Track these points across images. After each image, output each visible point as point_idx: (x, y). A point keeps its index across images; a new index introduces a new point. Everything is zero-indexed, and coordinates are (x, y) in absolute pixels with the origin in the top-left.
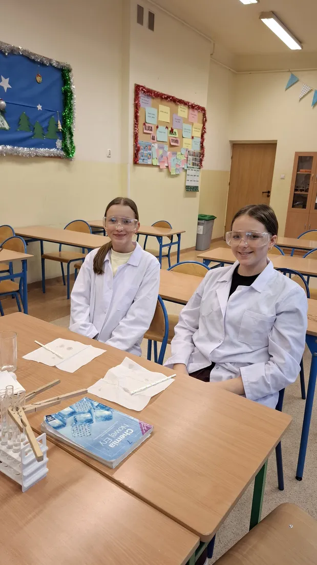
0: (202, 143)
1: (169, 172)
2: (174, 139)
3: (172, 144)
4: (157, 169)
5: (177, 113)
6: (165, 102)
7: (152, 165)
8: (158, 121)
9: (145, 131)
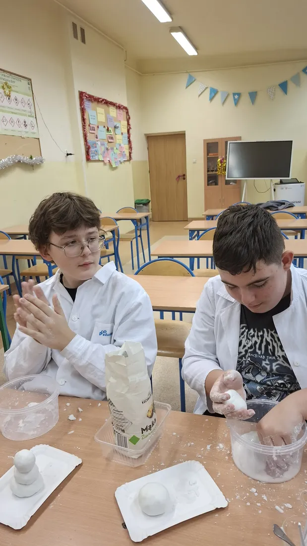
0: (129, 138)
1: (111, 165)
2: (110, 136)
3: (110, 141)
4: (102, 163)
5: (109, 113)
6: (100, 105)
7: (99, 161)
8: (98, 122)
9: (91, 131)
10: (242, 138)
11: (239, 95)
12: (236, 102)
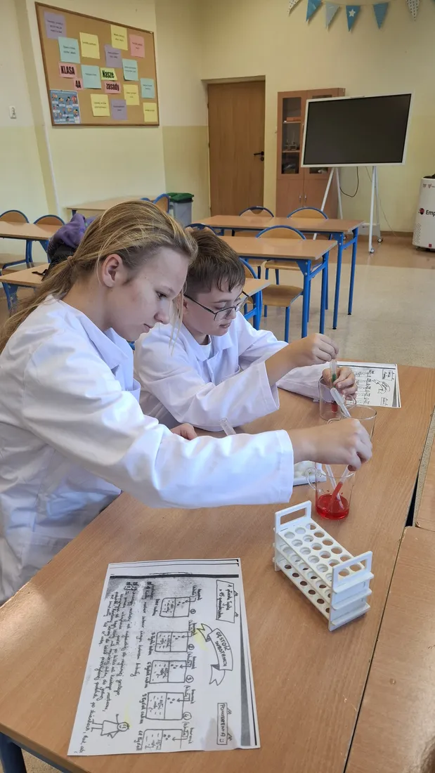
2: (112, 83)
3: (109, 91)
5: (110, 43)
6: (87, 28)
7: (83, 125)
9: (63, 74)
10: (346, 93)
11: (358, 9)
12: (352, 23)
